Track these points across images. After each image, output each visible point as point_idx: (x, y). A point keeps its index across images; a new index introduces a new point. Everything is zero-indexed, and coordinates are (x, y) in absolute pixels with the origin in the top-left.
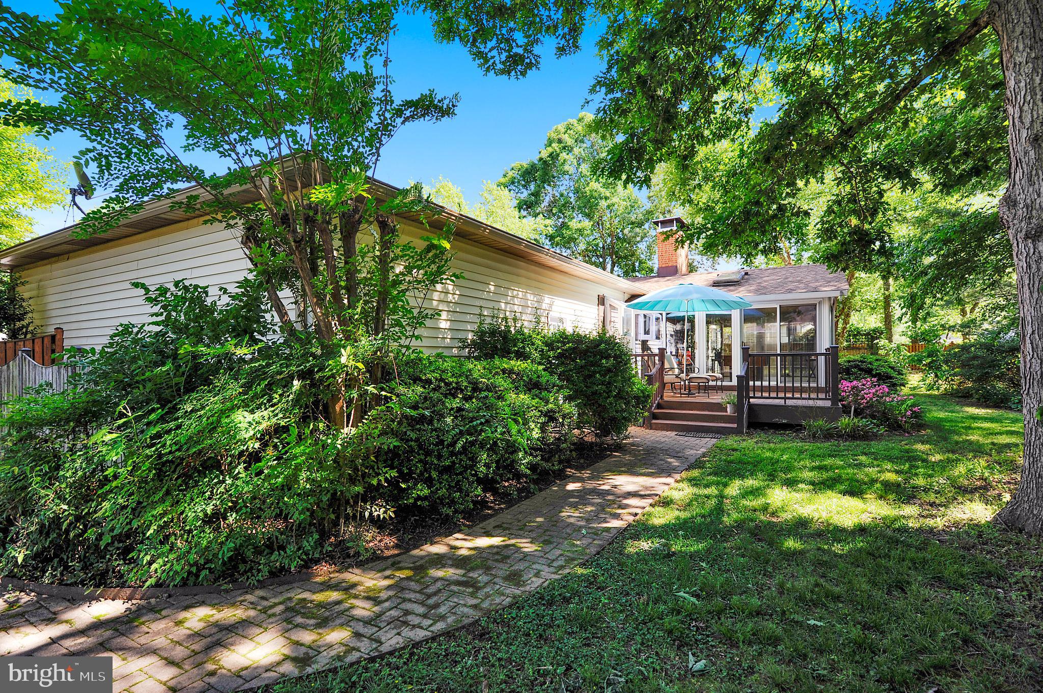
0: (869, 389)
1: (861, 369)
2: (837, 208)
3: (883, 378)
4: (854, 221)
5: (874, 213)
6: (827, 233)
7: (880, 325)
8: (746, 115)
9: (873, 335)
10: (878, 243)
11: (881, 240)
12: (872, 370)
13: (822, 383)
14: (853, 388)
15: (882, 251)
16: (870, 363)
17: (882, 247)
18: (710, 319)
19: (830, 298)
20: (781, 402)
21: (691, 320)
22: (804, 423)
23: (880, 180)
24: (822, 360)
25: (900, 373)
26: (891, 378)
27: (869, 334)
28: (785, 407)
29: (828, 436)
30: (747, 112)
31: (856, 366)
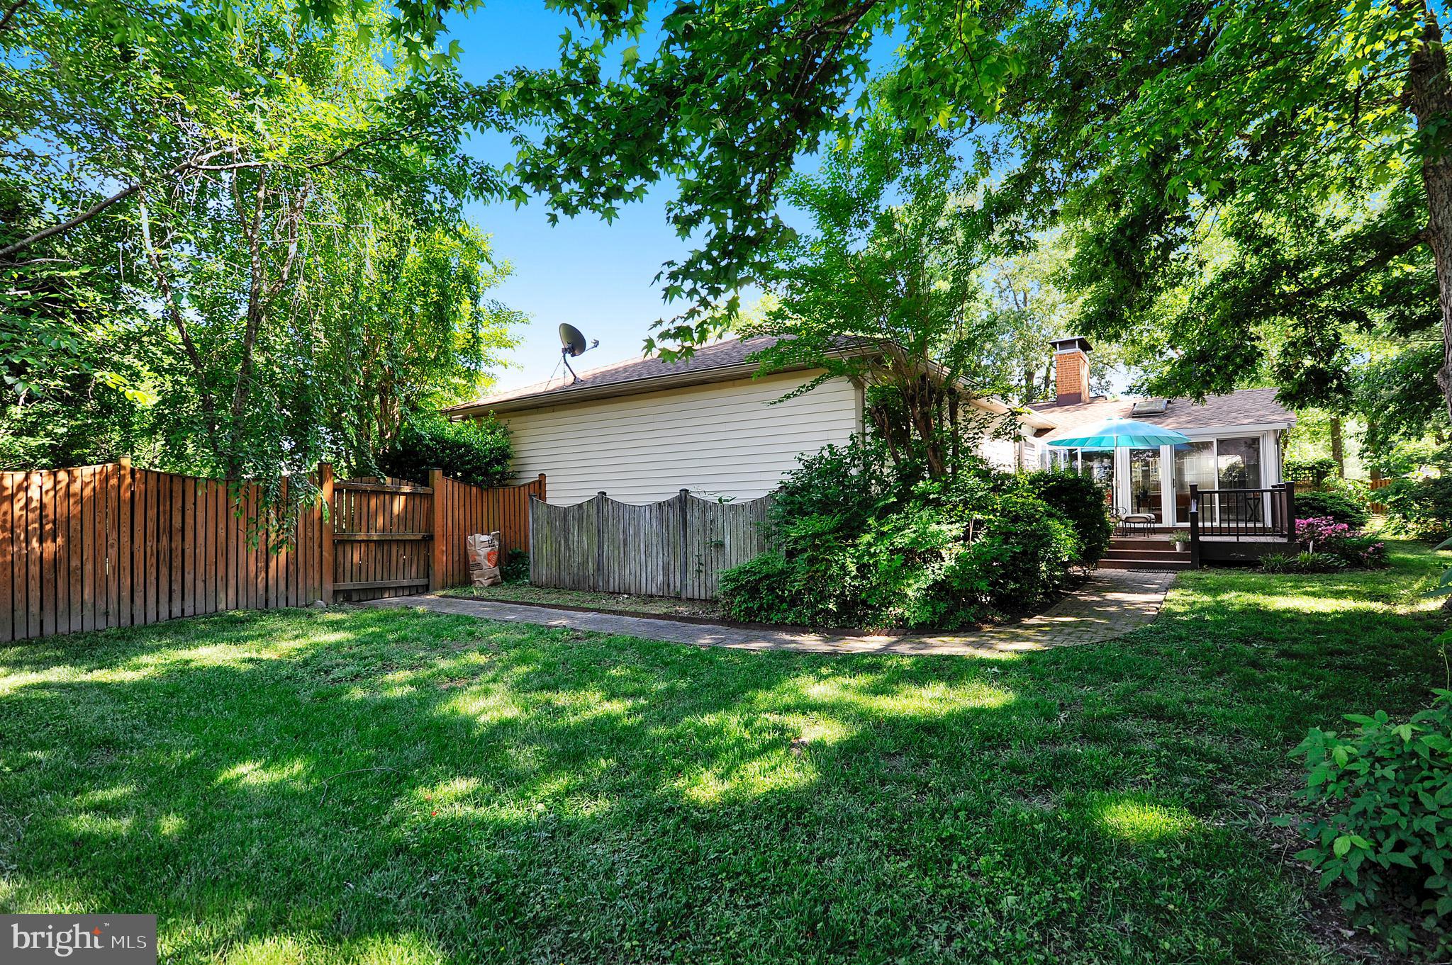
0: (1326, 527)
1: (1312, 508)
2: (1293, 349)
3: (1340, 517)
4: (1308, 362)
5: (1330, 354)
6: (1285, 373)
7: (1326, 456)
8: (1201, 266)
9: (1320, 470)
10: (1335, 382)
11: (1338, 379)
12: (1326, 508)
13: (1269, 524)
14: (1309, 525)
15: (1340, 389)
16: (1324, 501)
17: (1340, 385)
18: (1134, 454)
19: (1276, 431)
20: (1234, 539)
21: (1110, 456)
22: (1261, 558)
23: (1337, 323)
24: (1267, 496)
25: (1358, 511)
26: (1351, 516)
27: (1313, 467)
28: (1238, 543)
29: (1288, 569)
30: (1202, 264)
31: (1307, 504)
